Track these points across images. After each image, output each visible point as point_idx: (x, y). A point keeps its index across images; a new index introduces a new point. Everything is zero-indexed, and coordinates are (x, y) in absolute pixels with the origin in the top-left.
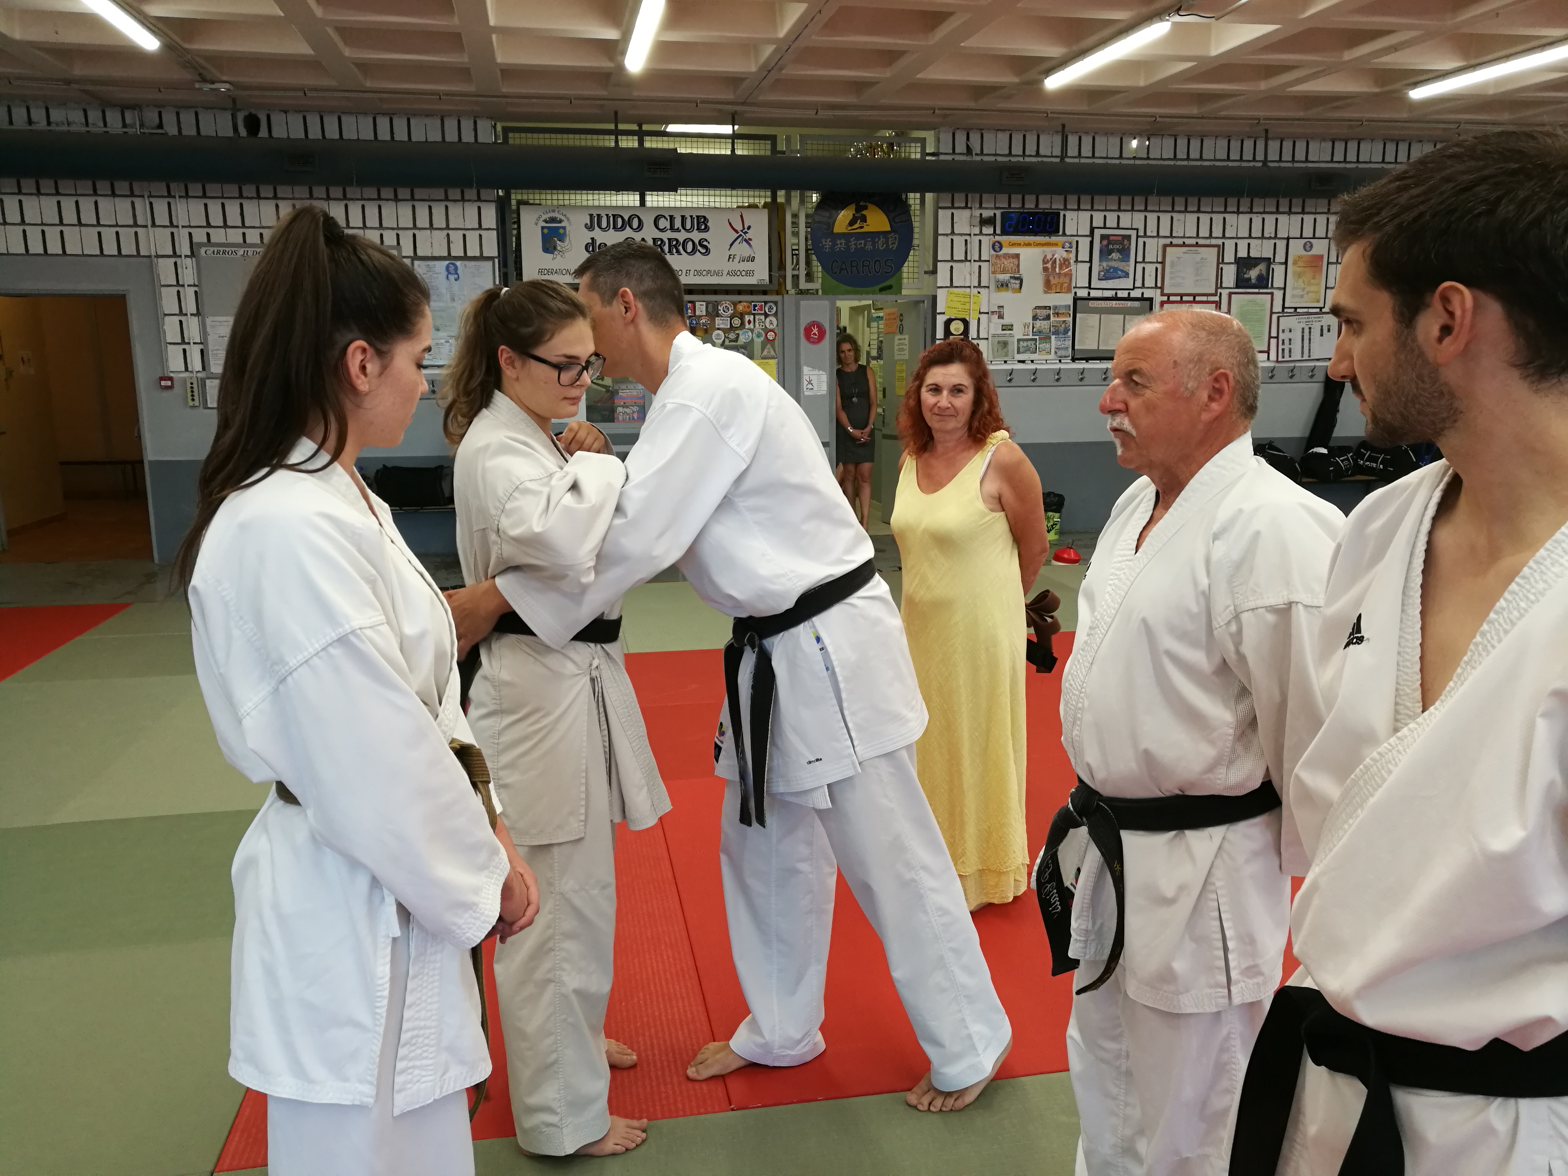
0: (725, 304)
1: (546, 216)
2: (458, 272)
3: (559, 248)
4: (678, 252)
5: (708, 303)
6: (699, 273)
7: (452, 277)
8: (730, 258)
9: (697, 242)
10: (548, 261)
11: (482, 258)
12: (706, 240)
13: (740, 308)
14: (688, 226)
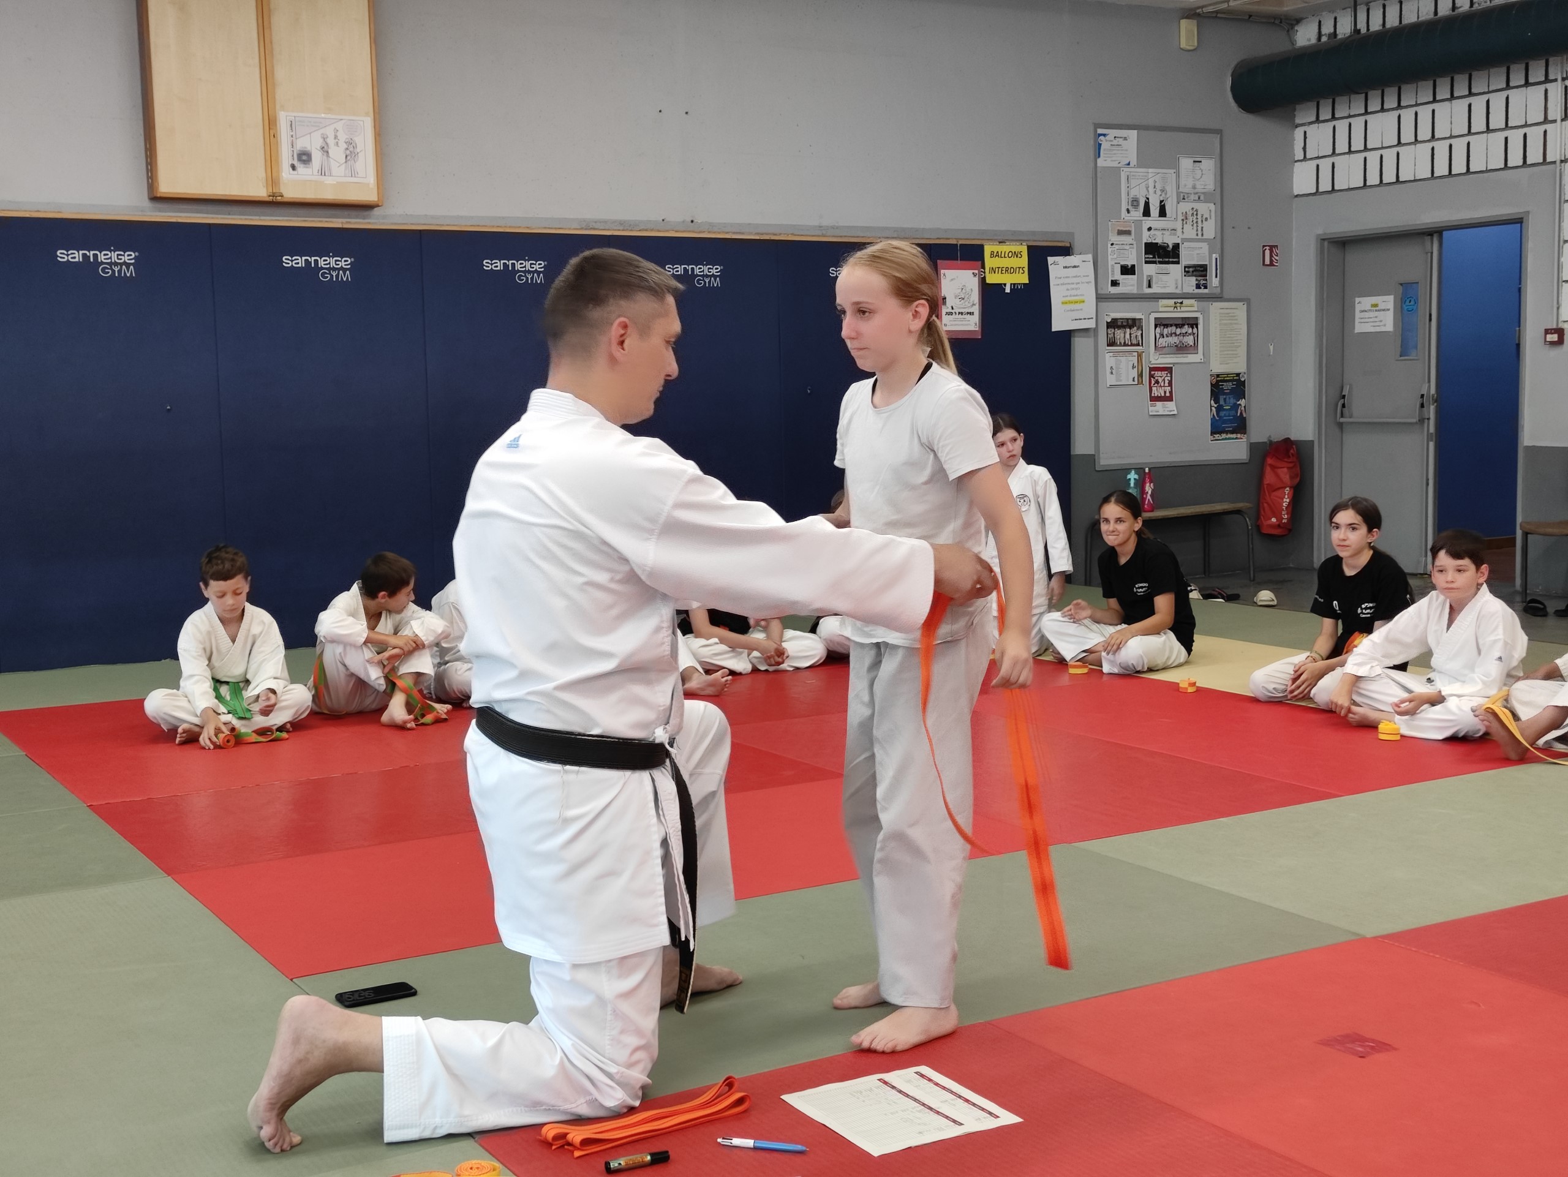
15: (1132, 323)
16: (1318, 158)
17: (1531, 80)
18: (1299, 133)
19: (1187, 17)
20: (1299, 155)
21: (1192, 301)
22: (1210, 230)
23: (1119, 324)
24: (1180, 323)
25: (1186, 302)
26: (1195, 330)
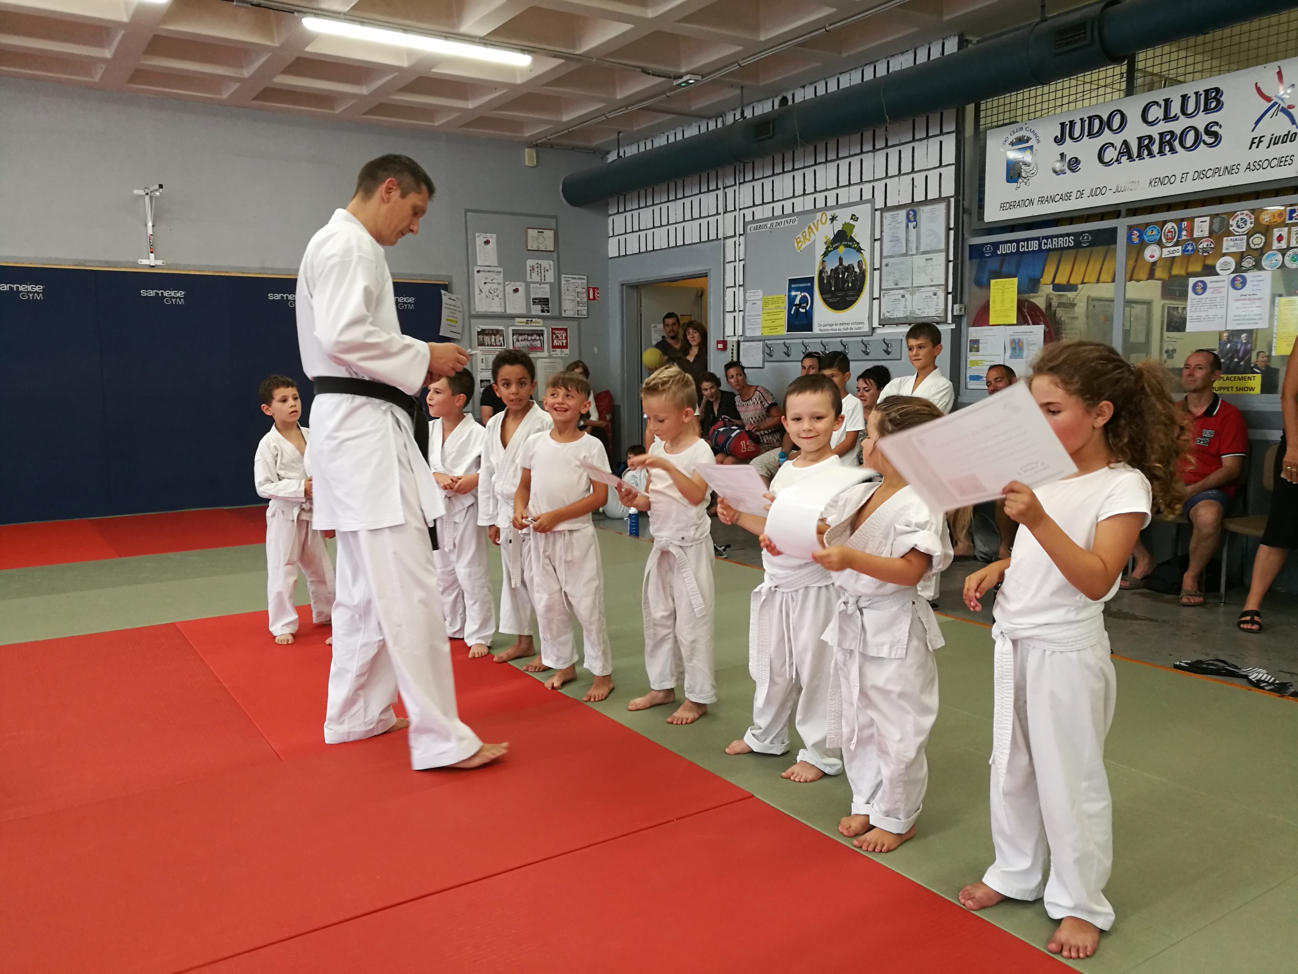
0: (1242, 213)
1: (1012, 138)
2: (917, 219)
3: (1023, 174)
4: (1173, 150)
5: (1213, 217)
6: (1201, 175)
7: (911, 225)
8: (1253, 143)
9: (1201, 129)
10: (1013, 192)
11: (940, 199)
12: (1217, 123)
13: (1265, 218)
14: (1191, 108)
15: (496, 332)
16: (619, 235)
17: (710, 189)
18: (610, 219)
19: (530, 147)
20: (611, 234)
21: (539, 320)
22: (550, 277)
23: (487, 332)
24: (531, 333)
25: (534, 320)
26: (541, 338)
